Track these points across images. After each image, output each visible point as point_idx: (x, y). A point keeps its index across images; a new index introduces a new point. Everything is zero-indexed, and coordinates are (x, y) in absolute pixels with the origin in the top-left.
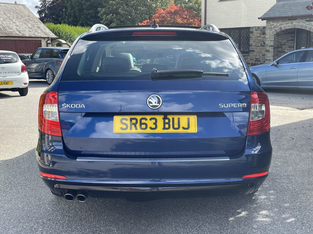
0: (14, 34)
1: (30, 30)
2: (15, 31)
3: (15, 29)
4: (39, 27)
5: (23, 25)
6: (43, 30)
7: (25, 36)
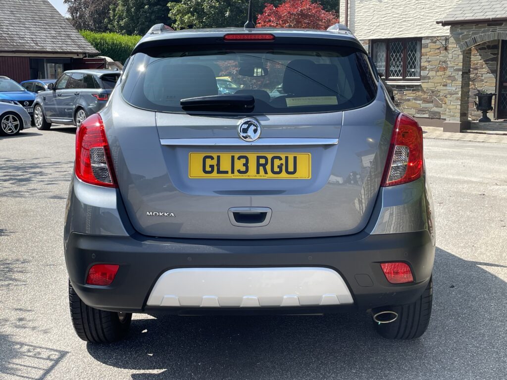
0: (27, 47)
1: (53, 40)
2: (28, 43)
3: (29, 39)
4: (69, 35)
5: (42, 32)
6: (76, 41)
7: (44, 50)
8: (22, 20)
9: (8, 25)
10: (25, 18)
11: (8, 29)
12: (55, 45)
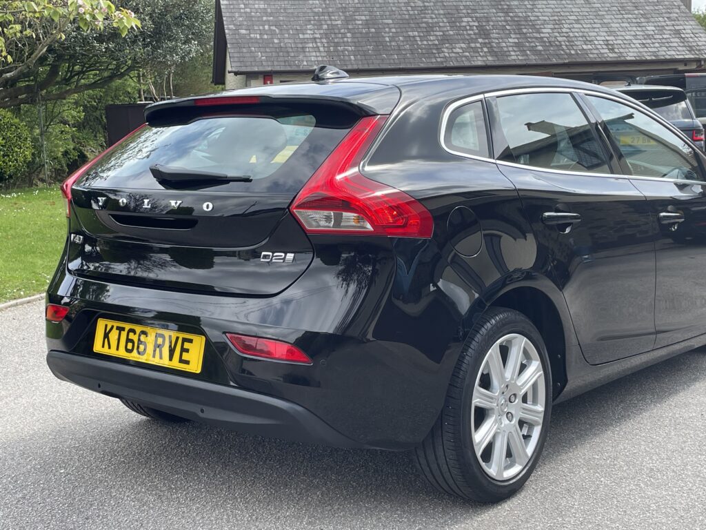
0: (591, 56)
1: (644, 42)
2: (597, 49)
3: (601, 42)
4: (678, 30)
5: (629, 29)
6: (691, 40)
7: (622, 58)
8: (600, 13)
9: (574, 22)
10: (607, 9)
11: (570, 29)
12: (646, 49)
